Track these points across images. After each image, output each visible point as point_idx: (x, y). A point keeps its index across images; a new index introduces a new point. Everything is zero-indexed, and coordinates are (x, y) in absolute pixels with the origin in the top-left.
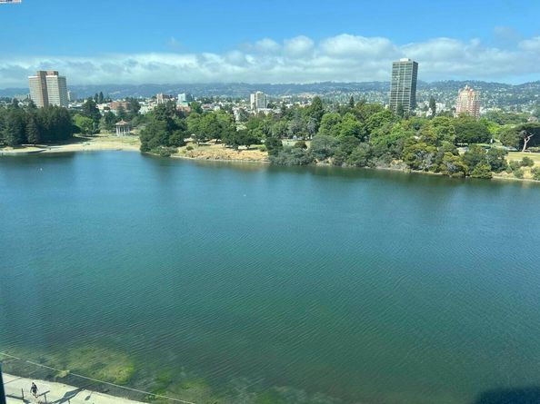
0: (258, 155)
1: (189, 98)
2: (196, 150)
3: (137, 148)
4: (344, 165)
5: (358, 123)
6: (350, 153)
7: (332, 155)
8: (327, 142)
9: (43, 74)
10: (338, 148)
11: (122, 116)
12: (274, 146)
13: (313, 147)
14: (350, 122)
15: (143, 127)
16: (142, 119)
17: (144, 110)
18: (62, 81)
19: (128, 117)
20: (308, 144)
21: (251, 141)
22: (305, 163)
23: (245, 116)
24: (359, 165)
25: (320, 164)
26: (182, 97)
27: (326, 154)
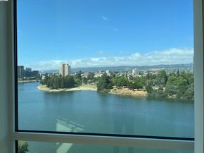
0: (142, 93)
1: (110, 72)
2: (118, 90)
3: (96, 89)
4: (181, 98)
5: (185, 80)
6: (184, 93)
7: (175, 93)
8: (173, 88)
9: (64, 65)
10: (178, 91)
11: (89, 78)
12: (149, 90)
13: (166, 90)
14: (181, 80)
15: (97, 82)
16: (96, 79)
17: (96, 76)
18: (69, 67)
19: (91, 79)
20: (164, 89)
21: (139, 87)
22: (163, 96)
23: (131, 78)
24: (188, 98)
25: (170, 97)
26: (107, 72)
27: (173, 93)
